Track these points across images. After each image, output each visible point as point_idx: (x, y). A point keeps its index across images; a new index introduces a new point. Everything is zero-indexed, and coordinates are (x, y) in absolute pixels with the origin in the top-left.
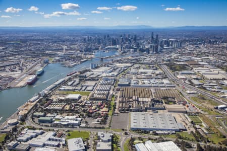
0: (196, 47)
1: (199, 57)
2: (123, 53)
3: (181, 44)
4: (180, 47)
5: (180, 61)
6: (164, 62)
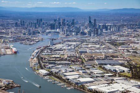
0: (134, 30)
1: (136, 38)
2: (66, 36)
3: (119, 28)
4: (119, 31)
5: (119, 41)
6: (107, 42)
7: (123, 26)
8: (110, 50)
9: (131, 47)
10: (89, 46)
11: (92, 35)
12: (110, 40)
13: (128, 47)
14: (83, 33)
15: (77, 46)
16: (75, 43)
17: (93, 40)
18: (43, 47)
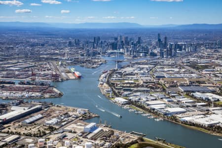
1: (220, 60)
2: (134, 57)
3: (196, 48)
5: (201, 63)
6: (185, 64)
7: (199, 45)
8: (193, 75)
9: (218, 71)
10: (166, 70)
11: (165, 56)
12: (189, 62)
13: (214, 71)
14: (153, 55)
15: (151, 70)
16: (147, 66)
17: (167, 62)
18: (110, 71)
